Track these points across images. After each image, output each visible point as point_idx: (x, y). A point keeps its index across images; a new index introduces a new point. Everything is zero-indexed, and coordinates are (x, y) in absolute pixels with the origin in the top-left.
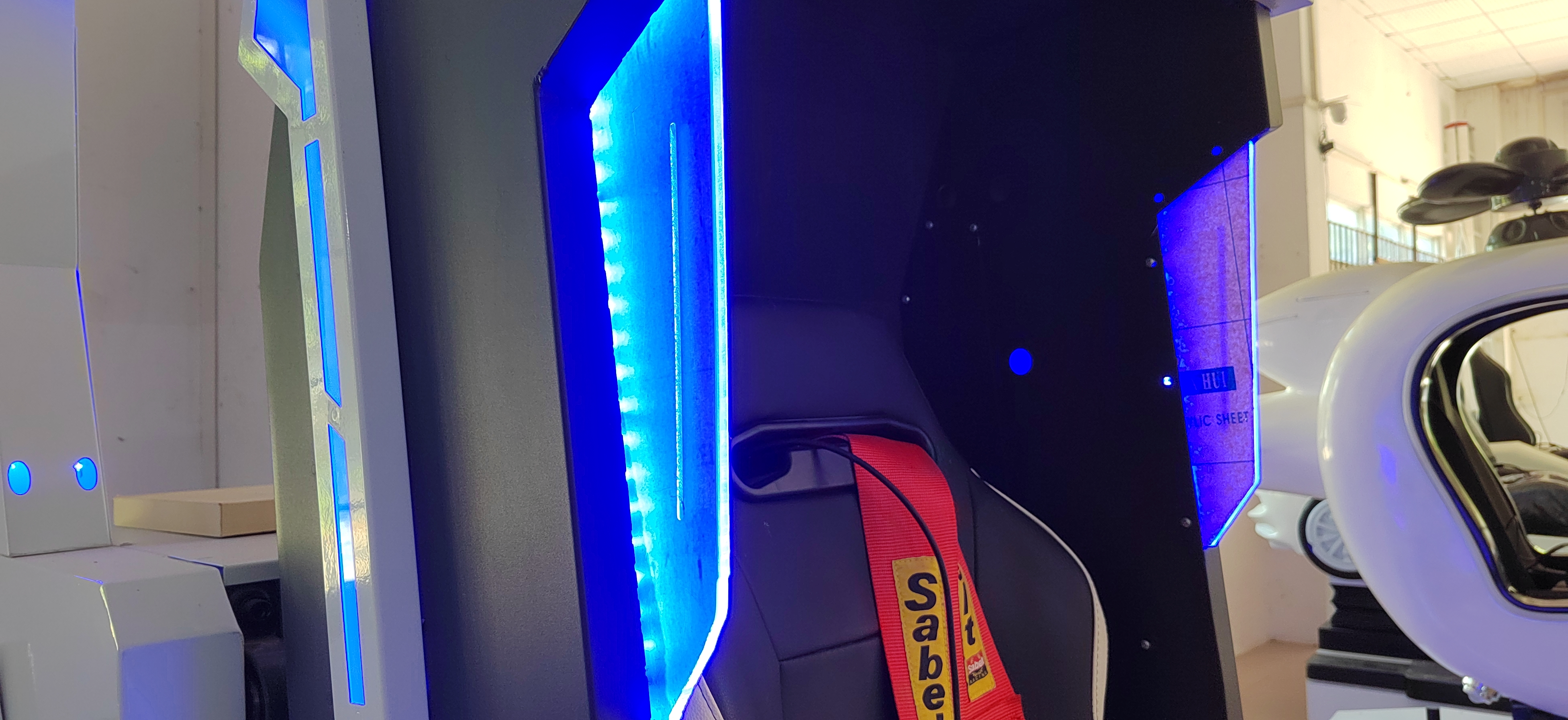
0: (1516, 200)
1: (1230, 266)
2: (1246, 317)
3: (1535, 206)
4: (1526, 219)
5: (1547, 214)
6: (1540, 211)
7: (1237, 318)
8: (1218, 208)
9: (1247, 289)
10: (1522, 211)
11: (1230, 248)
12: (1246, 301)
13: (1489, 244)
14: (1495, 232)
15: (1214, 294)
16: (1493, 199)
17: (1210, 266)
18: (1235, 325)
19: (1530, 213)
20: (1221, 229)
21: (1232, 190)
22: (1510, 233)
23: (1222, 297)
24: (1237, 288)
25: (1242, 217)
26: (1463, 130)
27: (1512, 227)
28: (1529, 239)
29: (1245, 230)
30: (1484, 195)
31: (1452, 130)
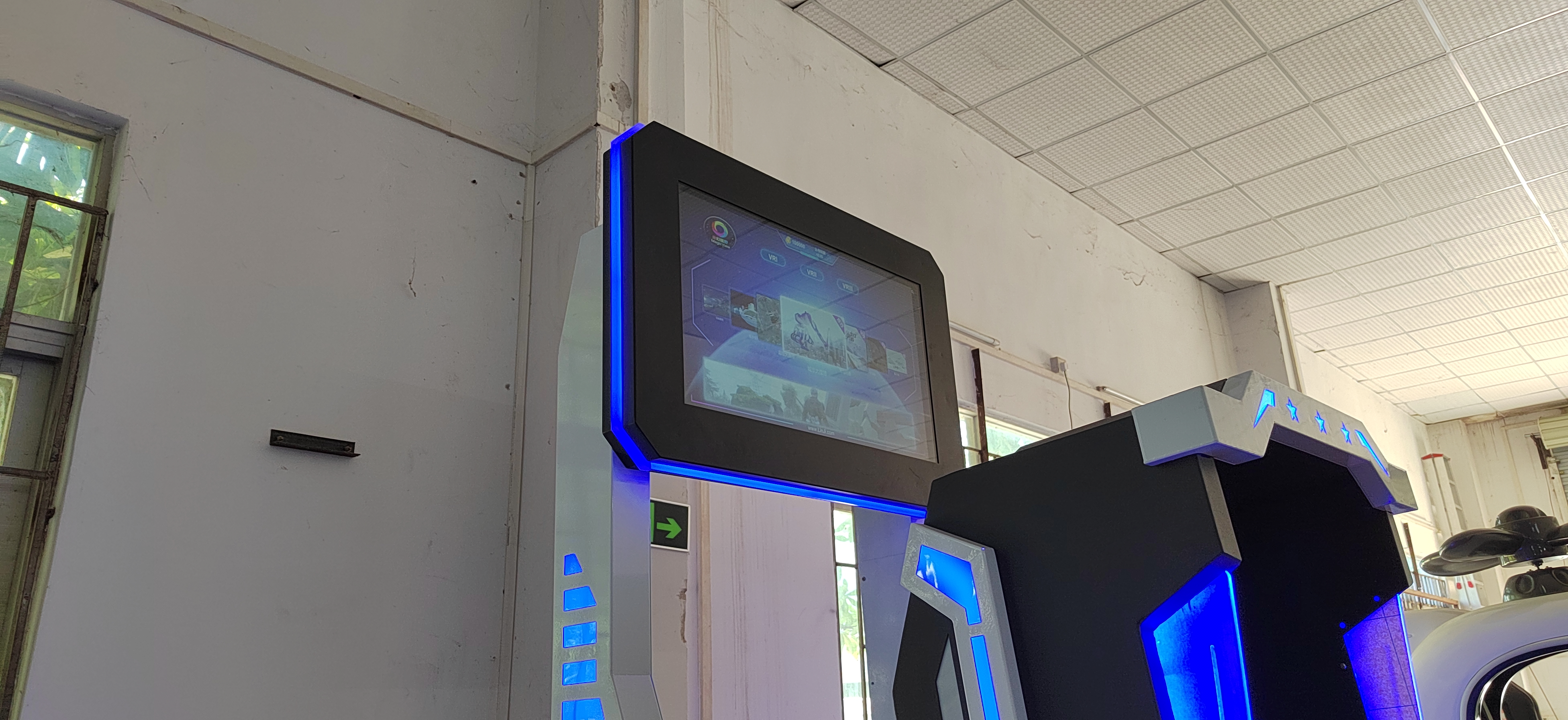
0: (1521, 559)
1: (1397, 670)
2: (1414, 704)
3: (1538, 563)
4: (1531, 573)
5: (1549, 570)
6: (1541, 567)
7: (1408, 704)
8: (1383, 634)
9: (1410, 684)
10: (1527, 567)
11: (1395, 659)
12: (1412, 693)
13: (1506, 594)
14: (1508, 585)
15: (1389, 688)
16: (1502, 557)
17: (1384, 670)
18: (1407, 709)
19: (1534, 568)
20: (1388, 647)
21: (1391, 623)
22: (1522, 586)
23: (1395, 690)
24: (1404, 685)
25: (1400, 640)
26: (1439, 461)
27: (1522, 581)
28: (1539, 593)
29: (1404, 648)
30: (1494, 555)
31: (1430, 460)
